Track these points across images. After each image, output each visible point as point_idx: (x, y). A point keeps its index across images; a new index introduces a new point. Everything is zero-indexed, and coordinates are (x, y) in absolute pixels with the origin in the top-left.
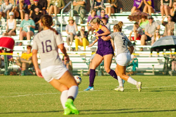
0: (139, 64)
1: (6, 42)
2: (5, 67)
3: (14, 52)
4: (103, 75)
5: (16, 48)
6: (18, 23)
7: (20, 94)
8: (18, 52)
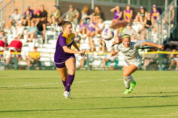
0: (119, 62)
1: (16, 44)
2: (15, 63)
3: (21, 52)
4: (91, 70)
5: (23, 49)
6: (25, 29)
7: (27, 84)
8: (25, 52)
